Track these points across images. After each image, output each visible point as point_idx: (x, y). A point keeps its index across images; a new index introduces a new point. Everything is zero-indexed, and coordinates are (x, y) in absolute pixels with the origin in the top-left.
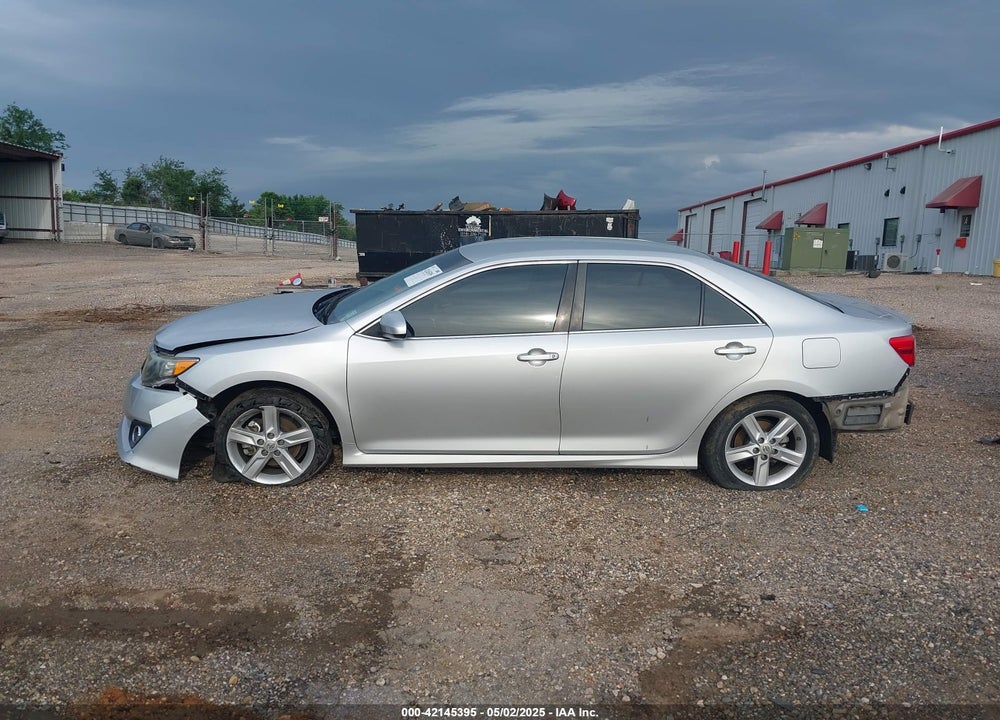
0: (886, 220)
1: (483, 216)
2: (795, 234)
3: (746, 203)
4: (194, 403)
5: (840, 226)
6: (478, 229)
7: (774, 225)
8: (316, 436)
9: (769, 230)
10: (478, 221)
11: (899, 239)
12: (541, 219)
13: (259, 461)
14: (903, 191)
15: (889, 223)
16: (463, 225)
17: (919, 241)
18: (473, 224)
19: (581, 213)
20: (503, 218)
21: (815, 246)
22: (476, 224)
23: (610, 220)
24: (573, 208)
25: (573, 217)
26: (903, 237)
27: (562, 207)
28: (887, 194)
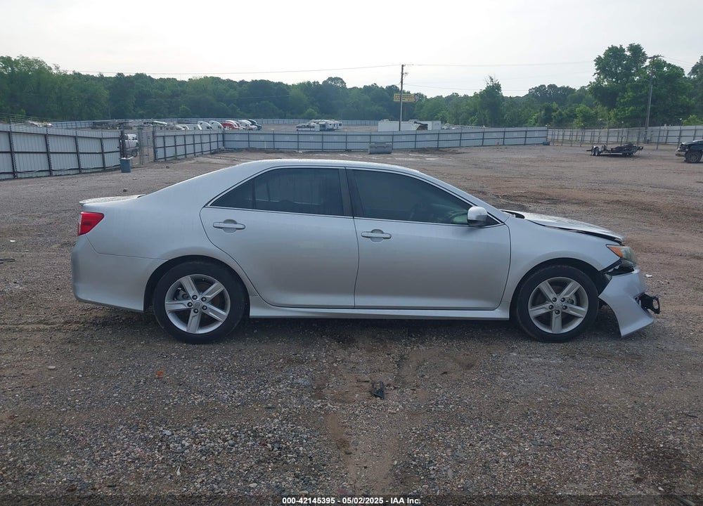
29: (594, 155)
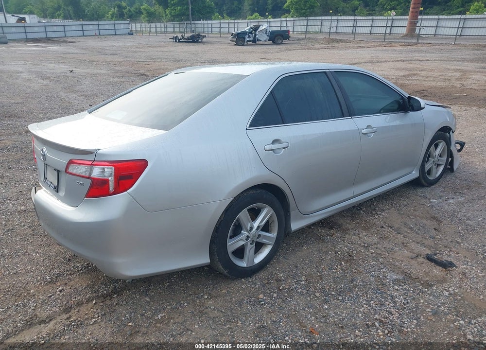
29: (176, 41)
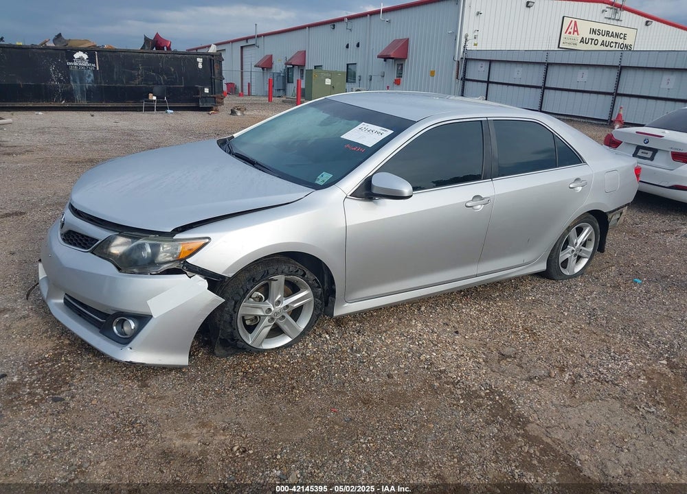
0: (348, 65)
1: (90, 51)
2: (314, 74)
3: (242, 47)
4: (205, 284)
5: (315, 67)
6: (86, 64)
7: (266, 65)
8: (315, 296)
9: (263, 68)
10: (85, 56)
11: (357, 78)
12: (142, 56)
13: (265, 328)
14: (358, 45)
15: (350, 67)
16: (72, 59)
17: (371, 80)
18: (81, 59)
19: (176, 53)
20: (108, 54)
21: (326, 83)
22: (83, 59)
23: (200, 60)
24: (169, 48)
25: (170, 56)
26: (360, 76)
27: (160, 47)
28: (347, 47)
